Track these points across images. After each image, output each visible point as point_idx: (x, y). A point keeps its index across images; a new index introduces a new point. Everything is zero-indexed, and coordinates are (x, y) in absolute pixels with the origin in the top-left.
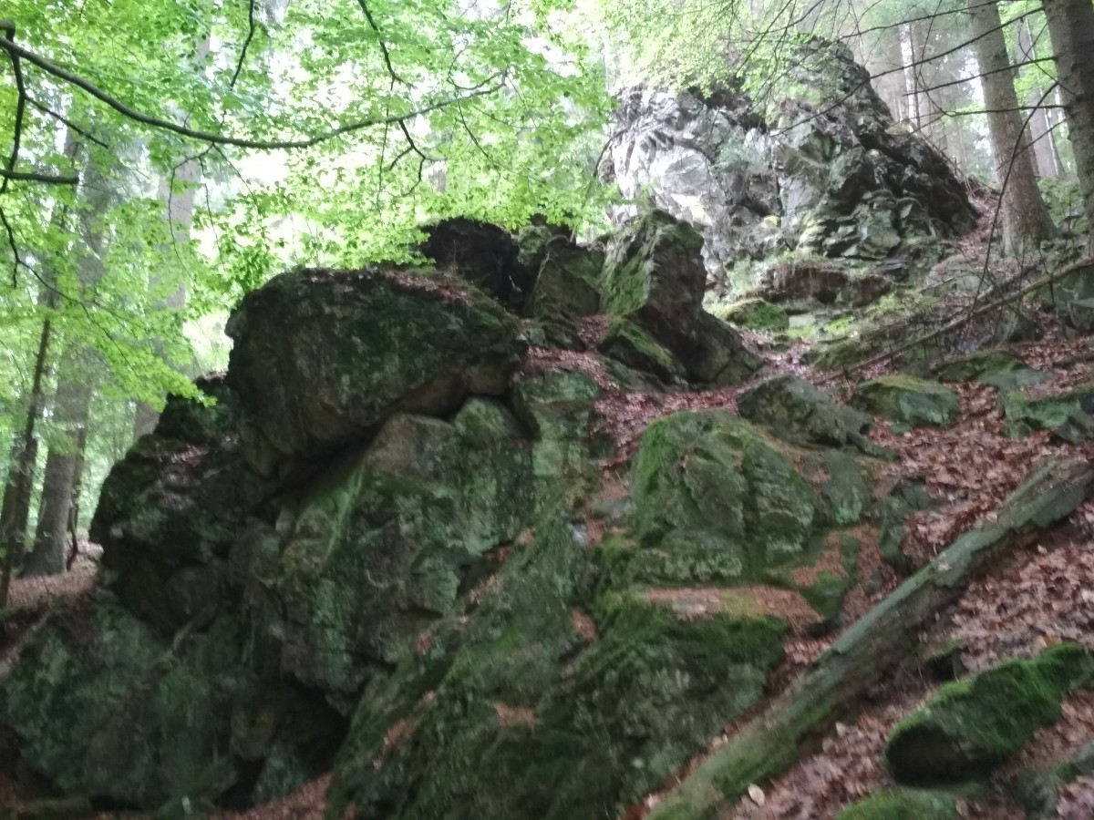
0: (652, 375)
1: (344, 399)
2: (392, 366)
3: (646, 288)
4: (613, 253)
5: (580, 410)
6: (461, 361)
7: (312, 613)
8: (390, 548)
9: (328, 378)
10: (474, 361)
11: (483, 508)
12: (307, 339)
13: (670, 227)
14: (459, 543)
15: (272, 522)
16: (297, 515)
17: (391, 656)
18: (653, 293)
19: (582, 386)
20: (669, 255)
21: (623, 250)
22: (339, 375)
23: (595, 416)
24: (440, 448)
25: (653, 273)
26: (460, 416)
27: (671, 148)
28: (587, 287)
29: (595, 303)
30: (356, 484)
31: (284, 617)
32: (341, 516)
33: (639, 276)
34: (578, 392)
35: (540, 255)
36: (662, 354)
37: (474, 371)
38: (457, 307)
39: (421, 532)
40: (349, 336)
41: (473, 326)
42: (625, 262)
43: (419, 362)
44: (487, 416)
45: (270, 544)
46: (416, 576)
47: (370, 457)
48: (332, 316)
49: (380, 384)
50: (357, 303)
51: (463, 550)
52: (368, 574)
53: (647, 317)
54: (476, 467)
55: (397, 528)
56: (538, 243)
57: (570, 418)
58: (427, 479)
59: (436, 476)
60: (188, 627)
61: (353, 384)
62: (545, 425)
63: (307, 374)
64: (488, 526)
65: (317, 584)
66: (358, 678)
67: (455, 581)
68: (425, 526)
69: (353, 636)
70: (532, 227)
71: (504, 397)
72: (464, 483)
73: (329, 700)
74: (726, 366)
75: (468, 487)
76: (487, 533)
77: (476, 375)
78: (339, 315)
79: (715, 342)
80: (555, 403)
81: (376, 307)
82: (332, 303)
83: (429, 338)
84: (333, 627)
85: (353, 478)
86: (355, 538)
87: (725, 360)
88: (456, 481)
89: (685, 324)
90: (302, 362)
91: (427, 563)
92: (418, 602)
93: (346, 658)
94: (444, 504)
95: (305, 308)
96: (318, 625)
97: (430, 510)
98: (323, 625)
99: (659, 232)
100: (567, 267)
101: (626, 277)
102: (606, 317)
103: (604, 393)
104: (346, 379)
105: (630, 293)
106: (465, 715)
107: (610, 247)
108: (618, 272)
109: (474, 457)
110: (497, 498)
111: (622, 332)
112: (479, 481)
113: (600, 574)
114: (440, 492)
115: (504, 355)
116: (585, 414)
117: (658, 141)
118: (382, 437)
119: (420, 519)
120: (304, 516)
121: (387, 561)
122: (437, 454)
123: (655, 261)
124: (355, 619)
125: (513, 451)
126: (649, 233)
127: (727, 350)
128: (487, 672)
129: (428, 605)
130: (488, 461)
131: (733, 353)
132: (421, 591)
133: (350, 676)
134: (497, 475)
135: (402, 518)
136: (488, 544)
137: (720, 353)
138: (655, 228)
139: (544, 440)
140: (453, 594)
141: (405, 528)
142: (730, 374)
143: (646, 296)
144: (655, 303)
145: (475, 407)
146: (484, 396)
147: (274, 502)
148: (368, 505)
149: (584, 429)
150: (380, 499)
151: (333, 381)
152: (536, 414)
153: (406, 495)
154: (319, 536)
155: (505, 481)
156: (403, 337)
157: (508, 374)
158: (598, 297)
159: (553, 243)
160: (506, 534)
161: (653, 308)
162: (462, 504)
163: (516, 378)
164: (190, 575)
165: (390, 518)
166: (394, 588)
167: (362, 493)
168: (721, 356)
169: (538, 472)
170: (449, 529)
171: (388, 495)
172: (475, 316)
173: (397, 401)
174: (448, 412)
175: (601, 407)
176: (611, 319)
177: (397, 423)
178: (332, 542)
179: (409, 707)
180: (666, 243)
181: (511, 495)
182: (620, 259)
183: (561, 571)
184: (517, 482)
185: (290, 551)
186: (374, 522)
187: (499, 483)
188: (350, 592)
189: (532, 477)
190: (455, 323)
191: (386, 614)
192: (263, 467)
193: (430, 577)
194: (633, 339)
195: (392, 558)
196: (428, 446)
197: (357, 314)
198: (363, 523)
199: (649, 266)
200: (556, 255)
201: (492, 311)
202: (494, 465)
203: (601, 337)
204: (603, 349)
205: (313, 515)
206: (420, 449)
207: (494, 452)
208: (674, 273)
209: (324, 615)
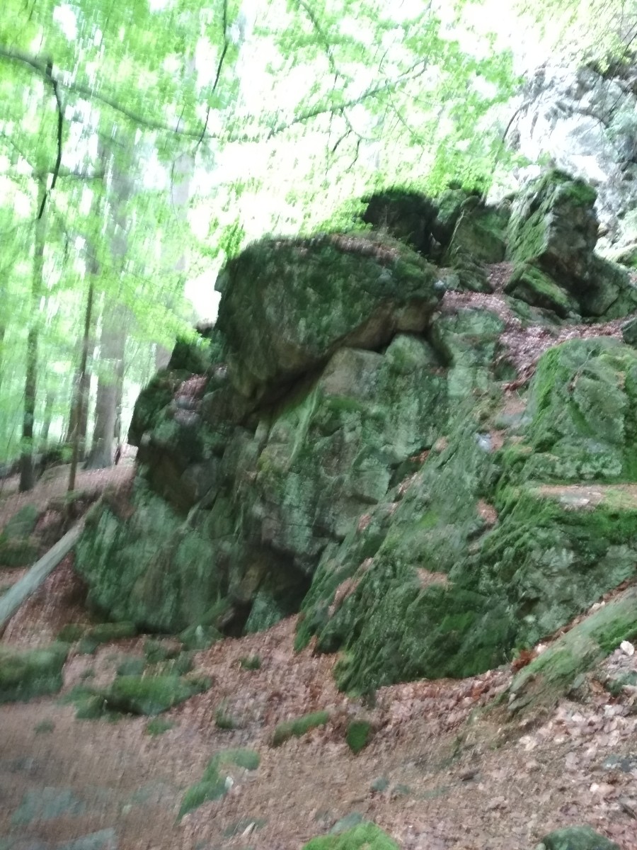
0: (549, 311)
1: (302, 337)
2: (337, 311)
3: (546, 237)
4: (518, 209)
5: (489, 342)
6: (391, 305)
7: (283, 497)
8: (337, 451)
9: (289, 321)
10: (401, 305)
11: (407, 421)
12: (274, 291)
13: (567, 184)
14: (390, 448)
15: (253, 431)
16: (270, 426)
17: (340, 531)
18: (552, 242)
19: (489, 322)
20: (567, 208)
21: (527, 206)
22: (297, 319)
23: (499, 347)
24: (374, 374)
25: (552, 224)
26: (390, 349)
27: (570, 116)
28: (494, 240)
29: (501, 253)
30: (312, 402)
31: (263, 500)
32: (301, 426)
33: (540, 227)
34: (486, 327)
35: (456, 214)
36: (559, 293)
37: (400, 313)
38: (386, 261)
39: (361, 439)
40: (305, 288)
41: (401, 277)
42: (528, 216)
43: (358, 307)
44: (411, 349)
45: (251, 448)
46: (357, 473)
47: (322, 383)
48: (291, 275)
49: (328, 326)
50: (310, 261)
51: (392, 454)
52: (322, 469)
53: (546, 262)
54: (403, 389)
55: (342, 435)
56: (455, 204)
57: (479, 348)
58: (365, 399)
59: (371, 397)
60: (197, 507)
61: (308, 326)
62: (458, 355)
63: (274, 319)
64: (412, 434)
65: (286, 476)
66: (318, 546)
67: (387, 477)
68: (364, 435)
69: (313, 515)
70: (449, 191)
71: (425, 334)
72: (393, 402)
73: (297, 561)
74: (616, 301)
75: (396, 405)
76: (412, 440)
77: (402, 316)
78: (297, 272)
79: (605, 281)
80: (467, 337)
81: (324, 264)
82: (291, 262)
83: (365, 288)
84: (298, 508)
85: (310, 396)
86: (312, 443)
87: (614, 296)
88: (386, 399)
89: (579, 267)
90: (270, 311)
91: (365, 463)
92: (360, 492)
93: (308, 531)
94: (378, 419)
95: (271, 268)
96: (287, 506)
97: (367, 423)
98: (291, 507)
99: (558, 189)
100: (479, 223)
101: (528, 227)
102: (511, 264)
103: (507, 328)
104: (302, 323)
105: (532, 242)
106: (394, 576)
107: (515, 205)
108: (521, 225)
109: (401, 382)
110: (419, 412)
111: (524, 276)
112: (404, 400)
113: (501, 473)
114: (374, 409)
115: (425, 299)
116: (492, 345)
117: (559, 110)
118: (330, 367)
119: (359, 429)
120: (276, 426)
121: (336, 460)
122: (372, 379)
123: (554, 214)
124: (314, 502)
125: (432, 376)
126: (549, 189)
127: (616, 289)
128: (411, 546)
129: (366, 494)
130: (412, 384)
131: (621, 291)
132: (361, 483)
133: (311, 544)
134: (418, 395)
135: (346, 428)
136: (412, 449)
137: (610, 291)
138: (555, 185)
139: (457, 366)
140: (386, 486)
141: (349, 437)
142: (618, 308)
143: (546, 244)
144: (554, 250)
145: (401, 342)
146: (408, 333)
147: (254, 416)
148: (321, 419)
149: (491, 357)
150: (329, 415)
151: (293, 324)
152: (451, 346)
153: (349, 411)
154: (286, 441)
155: (425, 400)
156: (345, 288)
157: (428, 314)
158: (504, 248)
159: (467, 204)
160: (425, 441)
161: (551, 254)
162: (392, 417)
163: (435, 317)
164: (197, 470)
165: (338, 429)
166: (341, 482)
167: (317, 409)
168: (611, 293)
169: (452, 392)
170: (382, 437)
171: (336, 411)
172: (401, 268)
173: (341, 338)
174: (380, 346)
175: (505, 339)
176: (515, 266)
177: (341, 357)
178: (296, 446)
179: (355, 568)
180: (563, 199)
181: (430, 411)
182: (523, 214)
183: (469, 471)
184: (435, 401)
185: (266, 452)
186: (326, 432)
187: (420, 402)
188: (309, 483)
189: (446, 397)
190: (385, 275)
191: (336, 500)
192: (245, 390)
193: (368, 473)
194: (534, 281)
195: (340, 459)
196: (365, 374)
197: (310, 271)
198: (317, 432)
199: (549, 218)
200: (469, 212)
201: (415, 263)
202: (416, 388)
203: (507, 281)
204: (508, 290)
205: (281, 426)
206: (359, 376)
207: (416, 377)
208: (571, 224)
209: (292, 499)
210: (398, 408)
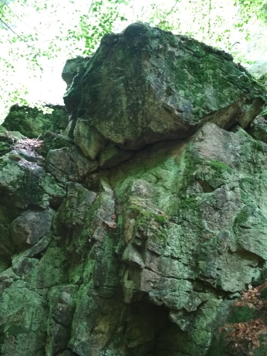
1: (180, 105)
6: (244, 99)
7: (164, 247)
8: (220, 206)
10: (250, 102)
12: (156, 64)
17: (226, 286)
32: (168, 184)
39: (240, 198)
40: (182, 68)
43: (226, 92)
47: (193, 147)
48: (172, 53)
49: (202, 101)
50: (187, 50)
52: (205, 223)
55: (224, 193)
58: (230, 166)
59: (237, 165)
61: (186, 97)
63: (153, 86)
65: (168, 225)
69: (195, 268)
72: (255, 172)
73: (173, 316)
77: (248, 111)
78: (177, 54)
82: (172, 46)
83: (230, 80)
84: (178, 259)
90: (151, 78)
92: (246, 248)
93: (188, 285)
96: (168, 257)
97: (244, 184)
98: (172, 257)
118: (199, 136)
119: (238, 190)
121: (217, 215)
122: (237, 151)
124: (196, 255)
129: (252, 250)
132: (246, 239)
135: (227, 187)
147: (94, 177)
148: (203, 175)
150: (213, 172)
154: (146, 196)
156: (215, 76)
165: (219, 187)
167: (189, 169)
171: (218, 171)
177: (210, 129)
188: (192, 235)
193: (253, 230)
195: (221, 214)
196: (231, 146)
197: (187, 57)
198: (197, 186)
206: (226, 147)
209: (172, 250)
210: (260, 178)
